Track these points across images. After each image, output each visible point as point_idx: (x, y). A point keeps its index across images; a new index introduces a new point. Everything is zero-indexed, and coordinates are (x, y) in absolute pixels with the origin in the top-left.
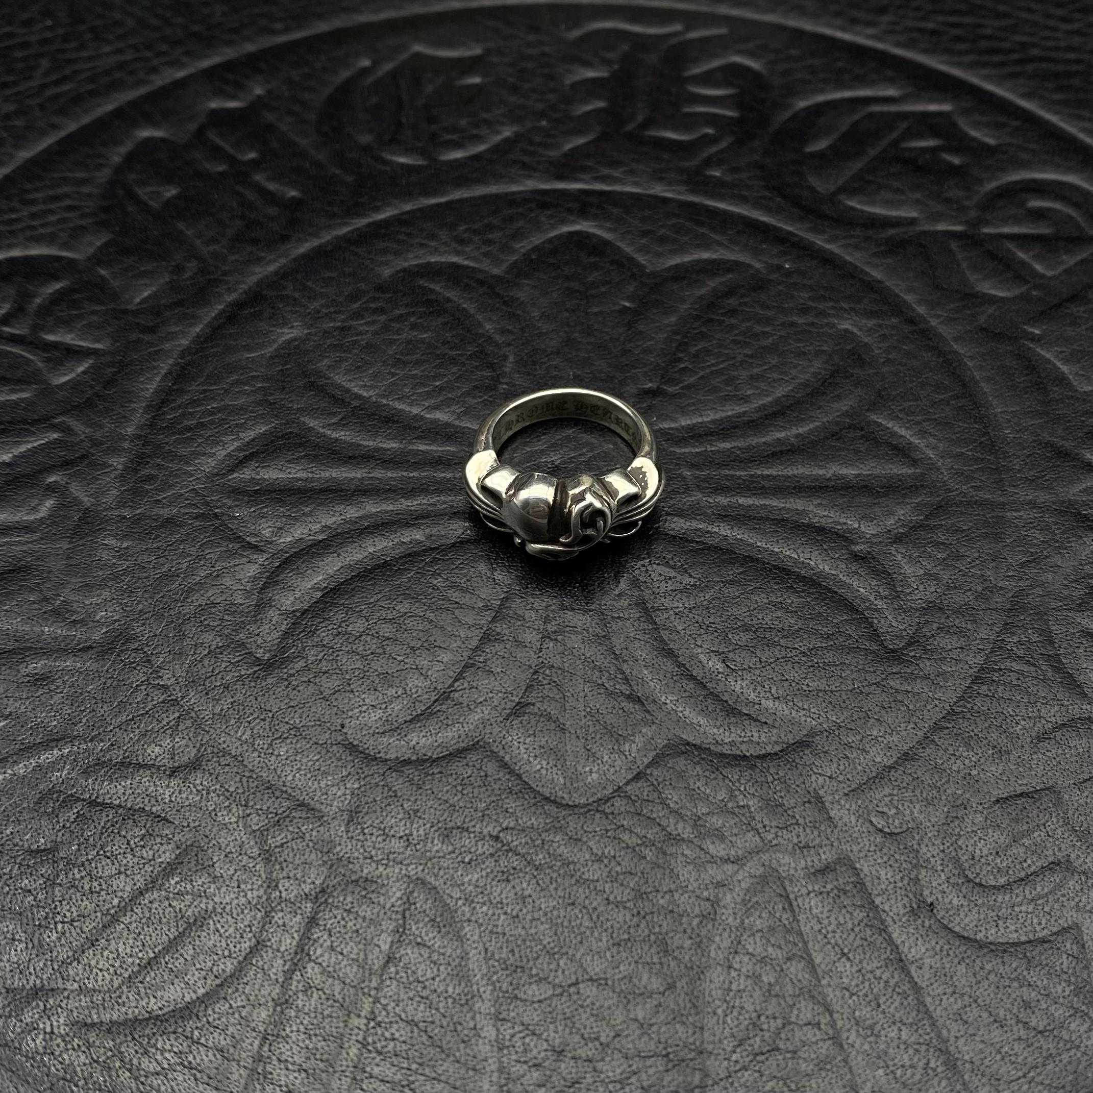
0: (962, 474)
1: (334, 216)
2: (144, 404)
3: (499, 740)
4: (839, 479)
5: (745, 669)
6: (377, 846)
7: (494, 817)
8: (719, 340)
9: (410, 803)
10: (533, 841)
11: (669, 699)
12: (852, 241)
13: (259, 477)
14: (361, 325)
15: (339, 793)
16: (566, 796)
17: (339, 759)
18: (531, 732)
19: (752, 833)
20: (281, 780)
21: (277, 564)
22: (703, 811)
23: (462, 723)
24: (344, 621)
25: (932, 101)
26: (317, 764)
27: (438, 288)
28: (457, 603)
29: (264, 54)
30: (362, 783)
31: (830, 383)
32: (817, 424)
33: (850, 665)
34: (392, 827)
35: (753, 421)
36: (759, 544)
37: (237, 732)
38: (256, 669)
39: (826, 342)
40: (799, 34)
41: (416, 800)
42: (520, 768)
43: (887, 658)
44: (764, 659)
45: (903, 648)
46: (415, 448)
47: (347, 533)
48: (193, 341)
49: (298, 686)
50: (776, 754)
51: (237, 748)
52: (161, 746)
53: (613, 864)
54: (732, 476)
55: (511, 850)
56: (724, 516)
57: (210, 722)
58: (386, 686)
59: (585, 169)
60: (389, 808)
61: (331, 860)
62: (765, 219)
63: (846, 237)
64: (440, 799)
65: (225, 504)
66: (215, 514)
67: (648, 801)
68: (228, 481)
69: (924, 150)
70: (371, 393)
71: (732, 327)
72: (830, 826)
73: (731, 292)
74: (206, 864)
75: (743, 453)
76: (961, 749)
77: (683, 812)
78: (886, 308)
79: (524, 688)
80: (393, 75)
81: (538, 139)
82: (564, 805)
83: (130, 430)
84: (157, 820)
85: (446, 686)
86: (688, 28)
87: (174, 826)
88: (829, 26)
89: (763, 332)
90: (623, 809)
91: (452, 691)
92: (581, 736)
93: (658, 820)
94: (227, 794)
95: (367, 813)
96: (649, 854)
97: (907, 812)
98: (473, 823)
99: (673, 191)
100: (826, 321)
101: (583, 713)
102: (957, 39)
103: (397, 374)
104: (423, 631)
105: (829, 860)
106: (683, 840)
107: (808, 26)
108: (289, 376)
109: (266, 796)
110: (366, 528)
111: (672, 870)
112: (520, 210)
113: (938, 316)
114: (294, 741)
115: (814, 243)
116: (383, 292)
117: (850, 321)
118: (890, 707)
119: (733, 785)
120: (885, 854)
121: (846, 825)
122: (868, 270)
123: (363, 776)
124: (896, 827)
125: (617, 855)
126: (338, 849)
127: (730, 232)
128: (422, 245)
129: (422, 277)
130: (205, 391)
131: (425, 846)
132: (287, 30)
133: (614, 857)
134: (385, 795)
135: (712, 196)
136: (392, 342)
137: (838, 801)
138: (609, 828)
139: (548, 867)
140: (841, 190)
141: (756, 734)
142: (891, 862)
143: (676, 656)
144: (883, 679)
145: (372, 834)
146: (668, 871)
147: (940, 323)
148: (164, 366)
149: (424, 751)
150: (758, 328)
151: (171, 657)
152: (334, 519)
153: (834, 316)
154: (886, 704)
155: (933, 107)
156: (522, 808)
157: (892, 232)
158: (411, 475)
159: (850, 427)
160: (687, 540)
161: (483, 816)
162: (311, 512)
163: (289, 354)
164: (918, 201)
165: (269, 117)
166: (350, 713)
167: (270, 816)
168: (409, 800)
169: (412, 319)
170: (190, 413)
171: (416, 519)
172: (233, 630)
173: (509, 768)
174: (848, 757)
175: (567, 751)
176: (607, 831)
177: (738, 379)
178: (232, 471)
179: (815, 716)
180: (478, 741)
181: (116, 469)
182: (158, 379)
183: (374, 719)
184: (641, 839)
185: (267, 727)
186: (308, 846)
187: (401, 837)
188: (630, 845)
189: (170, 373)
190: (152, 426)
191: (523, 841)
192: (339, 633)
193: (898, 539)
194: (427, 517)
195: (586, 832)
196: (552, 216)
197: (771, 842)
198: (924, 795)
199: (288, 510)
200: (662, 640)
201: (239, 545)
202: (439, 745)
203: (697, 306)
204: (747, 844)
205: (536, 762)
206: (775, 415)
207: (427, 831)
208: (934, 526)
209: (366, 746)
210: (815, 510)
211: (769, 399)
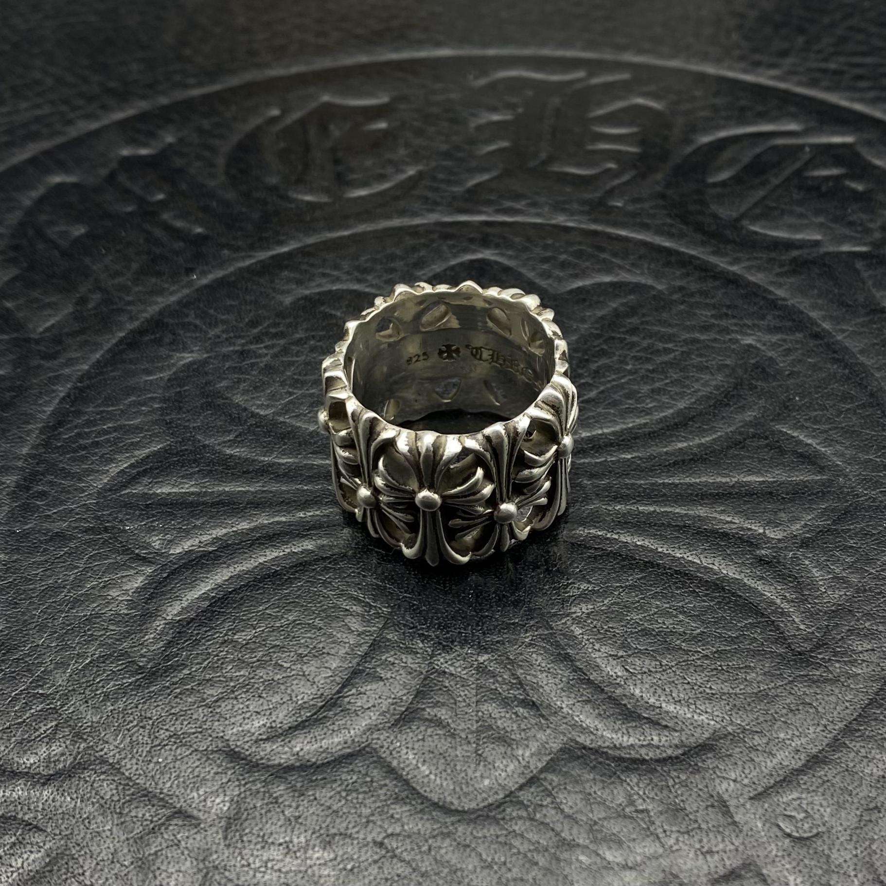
0: (871, 479)
1: (237, 249)
2: (40, 425)
3: (386, 745)
4: (743, 486)
5: (645, 673)
6: (255, 853)
7: (379, 823)
8: (620, 356)
9: (291, 810)
10: (419, 847)
11: (564, 703)
12: (755, 263)
13: (151, 492)
14: (260, 348)
15: (218, 800)
16: (456, 802)
17: (219, 766)
18: (420, 737)
19: (652, 838)
20: (159, 787)
21: (165, 575)
22: (600, 816)
23: (349, 729)
24: (230, 630)
25: (834, 133)
26: (198, 769)
27: (338, 314)
28: (347, 610)
29: (175, 106)
30: (243, 789)
31: (733, 396)
32: (719, 434)
33: (755, 668)
34: (271, 834)
35: (654, 432)
36: (660, 550)
37: (115, 740)
38: (140, 676)
39: (730, 357)
40: (702, 78)
41: (297, 807)
42: (408, 774)
43: (795, 660)
44: (664, 662)
45: (811, 651)
46: (310, 462)
47: (238, 544)
48: (92, 366)
49: (180, 694)
50: (677, 758)
51: (114, 756)
52: (36, 754)
53: (504, 869)
54: (633, 484)
55: (395, 856)
56: (626, 523)
57: (89, 730)
58: (271, 692)
59: (489, 203)
60: (269, 815)
61: (207, 868)
62: (667, 244)
63: (748, 259)
64: (322, 805)
65: (117, 518)
66: (106, 527)
67: (541, 806)
68: (120, 496)
69: (827, 178)
70: (269, 411)
71: (633, 345)
72: (734, 831)
73: (633, 311)
74: (76, 872)
75: (644, 463)
76: (873, 751)
77: (579, 816)
78: (789, 324)
79: (414, 693)
80: (302, 123)
81: (441, 176)
82: (452, 811)
83: (25, 450)
84: (27, 828)
85: (333, 692)
86: (591, 75)
87: (45, 834)
88: (730, 68)
89: (665, 349)
90: (514, 814)
91: (339, 697)
92: (472, 741)
93: (551, 825)
94: (102, 802)
95: (246, 820)
96: (542, 861)
97: (817, 816)
98: (356, 829)
99: (575, 220)
100: (729, 337)
101: (475, 718)
102: (860, 78)
103: (294, 393)
104: (310, 638)
105: (734, 866)
106: (578, 845)
107: (710, 69)
108: (186, 397)
109: (142, 805)
110: (257, 539)
111: (566, 877)
112: (422, 241)
113: (843, 331)
114: (174, 748)
115: (717, 265)
116: (284, 318)
117: (754, 337)
118: (798, 710)
119: (632, 789)
120: (794, 859)
121: (751, 829)
122: (772, 289)
123: (243, 782)
124: (805, 832)
125: (508, 861)
126: (215, 856)
127: (632, 257)
128: (324, 275)
129: (323, 304)
130: (102, 412)
131: (305, 852)
132: (200, 84)
133: (505, 863)
134: (265, 802)
135: (615, 225)
136: (291, 364)
137: (743, 805)
138: (499, 833)
139: (436, 874)
140: (743, 216)
141: (656, 738)
142: (800, 868)
143: (572, 661)
144: (790, 682)
145: (250, 841)
146: (560, 878)
147: (845, 338)
148: (62, 390)
149: (307, 757)
150: (660, 346)
151: (52, 666)
152: (224, 531)
153: (737, 332)
154: (793, 706)
155: (837, 140)
156: (408, 814)
157: (795, 253)
158: (306, 488)
159: (754, 436)
160: (585, 547)
161: (368, 822)
162: (203, 524)
163: (187, 377)
164: (821, 225)
165: (178, 162)
166: (233, 720)
167: (145, 823)
168: (290, 806)
169: (312, 342)
170: (85, 433)
171: (308, 530)
172: (117, 640)
173: (396, 773)
174: (753, 760)
175: (457, 756)
176: (497, 837)
177: (639, 393)
178: (124, 486)
179: (718, 719)
180: (365, 747)
181: (8, 487)
182: (57, 401)
183: (258, 725)
184: (533, 844)
185: (146, 734)
186: (183, 853)
187: (280, 844)
188: (521, 850)
189: (68, 396)
190: (47, 444)
191: (409, 848)
192: (225, 641)
193: (805, 544)
194: (320, 528)
195: (475, 838)
196: (454, 246)
197: (671, 847)
198: (835, 799)
199: (179, 523)
200: (558, 645)
201: (127, 557)
202: (324, 752)
203: (597, 326)
204: (646, 850)
205: (424, 768)
206: (676, 426)
207: (309, 838)
208: (842, 530)
209: (247, 753)
210: (718, 516)
211: (671, 411)
